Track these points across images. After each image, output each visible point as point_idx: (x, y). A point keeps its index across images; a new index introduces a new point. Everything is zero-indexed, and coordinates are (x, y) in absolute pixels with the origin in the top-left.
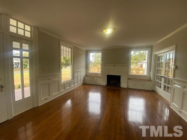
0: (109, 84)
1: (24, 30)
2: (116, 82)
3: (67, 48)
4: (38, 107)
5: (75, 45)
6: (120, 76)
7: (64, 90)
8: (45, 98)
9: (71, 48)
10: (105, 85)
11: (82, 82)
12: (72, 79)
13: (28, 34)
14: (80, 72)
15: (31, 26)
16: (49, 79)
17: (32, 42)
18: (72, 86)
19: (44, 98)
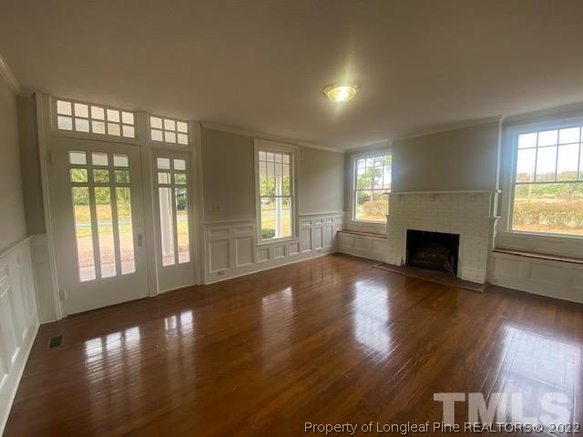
0: (415, 262)
1: (176, 132)
2: (442, 257)
3: (278, 156)
4: (203, 286)
5: (300, 143)
6: (458, 235)
7: (266, 260)
8: (219, 270)
9: (290, 154)
10: (399, 264)
11: (328, 246)
12: (292, 237)
13: (184, 140)
14: (321, 218)
15: (188, 122)
16: (228, 231)
17: (190, 153)
18: (291, 254)
19: (216, 271)
